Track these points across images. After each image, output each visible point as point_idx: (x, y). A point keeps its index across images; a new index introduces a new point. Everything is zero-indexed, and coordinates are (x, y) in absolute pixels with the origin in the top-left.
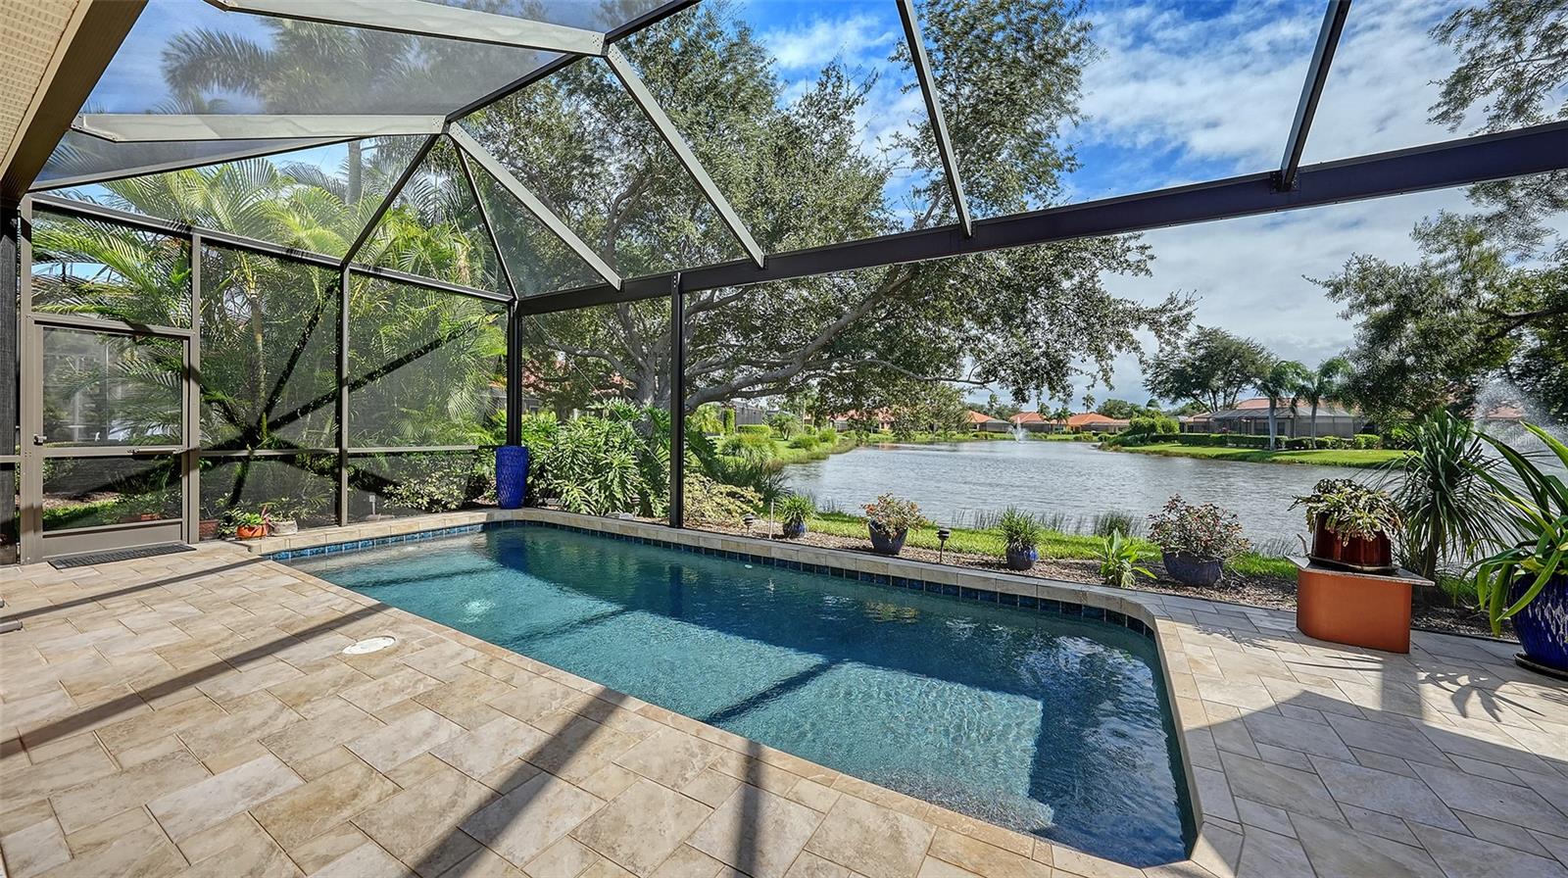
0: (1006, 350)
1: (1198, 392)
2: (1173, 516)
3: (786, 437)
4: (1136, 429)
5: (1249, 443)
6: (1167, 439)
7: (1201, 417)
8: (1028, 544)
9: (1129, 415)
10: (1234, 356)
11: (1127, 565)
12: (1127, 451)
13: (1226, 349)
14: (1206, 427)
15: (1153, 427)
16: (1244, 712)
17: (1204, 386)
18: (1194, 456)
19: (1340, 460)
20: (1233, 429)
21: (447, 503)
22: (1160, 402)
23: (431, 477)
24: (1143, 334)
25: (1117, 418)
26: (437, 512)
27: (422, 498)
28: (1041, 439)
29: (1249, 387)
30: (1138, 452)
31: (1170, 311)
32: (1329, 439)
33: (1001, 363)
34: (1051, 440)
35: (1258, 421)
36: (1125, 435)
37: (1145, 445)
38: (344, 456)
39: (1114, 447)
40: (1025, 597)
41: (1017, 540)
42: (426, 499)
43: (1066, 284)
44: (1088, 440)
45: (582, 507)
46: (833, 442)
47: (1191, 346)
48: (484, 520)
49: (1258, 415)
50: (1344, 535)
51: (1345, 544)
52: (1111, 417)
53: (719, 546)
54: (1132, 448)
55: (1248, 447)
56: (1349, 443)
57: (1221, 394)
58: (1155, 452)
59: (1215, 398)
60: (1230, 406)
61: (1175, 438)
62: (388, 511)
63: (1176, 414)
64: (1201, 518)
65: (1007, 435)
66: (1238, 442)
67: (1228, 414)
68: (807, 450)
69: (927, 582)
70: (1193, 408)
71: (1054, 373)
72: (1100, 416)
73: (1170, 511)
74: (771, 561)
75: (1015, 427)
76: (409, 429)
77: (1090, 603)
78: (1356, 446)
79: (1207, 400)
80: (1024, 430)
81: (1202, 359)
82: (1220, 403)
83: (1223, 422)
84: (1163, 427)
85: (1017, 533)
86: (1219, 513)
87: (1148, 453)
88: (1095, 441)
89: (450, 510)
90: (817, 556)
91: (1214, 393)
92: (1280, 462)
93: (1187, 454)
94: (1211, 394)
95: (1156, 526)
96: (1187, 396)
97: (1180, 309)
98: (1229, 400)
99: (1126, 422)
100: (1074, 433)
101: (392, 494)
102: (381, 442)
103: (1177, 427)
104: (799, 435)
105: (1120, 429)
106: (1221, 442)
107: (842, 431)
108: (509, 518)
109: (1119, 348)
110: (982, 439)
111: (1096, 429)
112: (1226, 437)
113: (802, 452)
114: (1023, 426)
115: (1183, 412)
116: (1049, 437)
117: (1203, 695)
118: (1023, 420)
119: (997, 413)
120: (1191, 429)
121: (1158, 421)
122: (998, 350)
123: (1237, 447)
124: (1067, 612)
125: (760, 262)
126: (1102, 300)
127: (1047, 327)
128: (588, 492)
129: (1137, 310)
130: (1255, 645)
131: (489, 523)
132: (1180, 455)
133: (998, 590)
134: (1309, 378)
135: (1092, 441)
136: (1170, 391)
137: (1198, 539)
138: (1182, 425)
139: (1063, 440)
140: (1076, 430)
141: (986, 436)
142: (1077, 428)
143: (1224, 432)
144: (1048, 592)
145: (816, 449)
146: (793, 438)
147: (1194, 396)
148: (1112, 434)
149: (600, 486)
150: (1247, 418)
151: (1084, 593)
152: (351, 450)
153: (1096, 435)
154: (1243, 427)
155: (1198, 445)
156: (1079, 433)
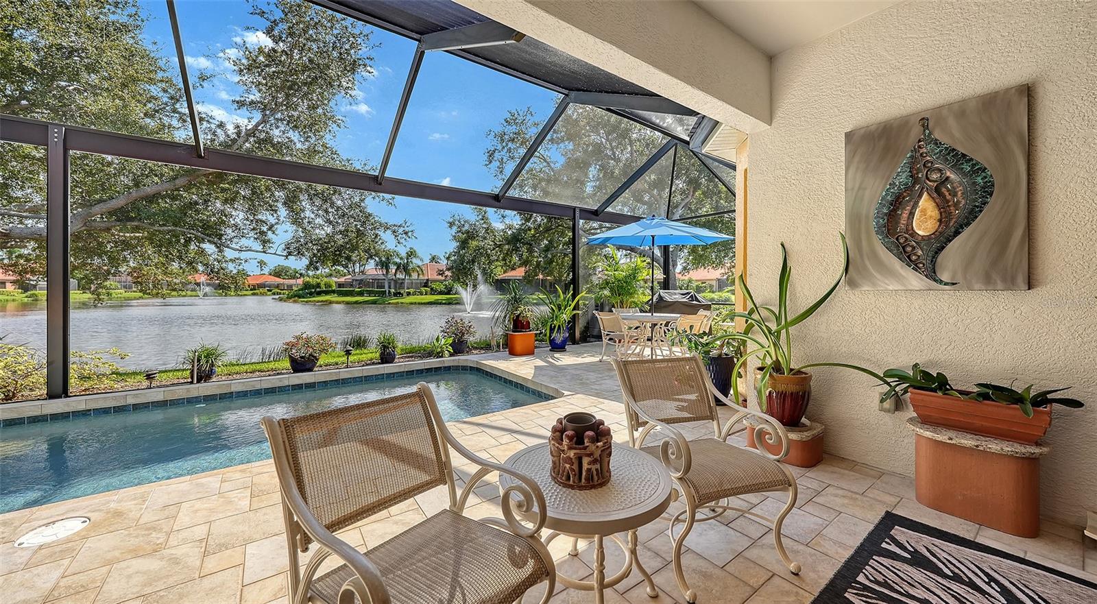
4: (306, 286)
5: (374, 294)
6: (326, 293)
7: (347, 279)
9: (295, 277)
12: (300, 302)
14: (350, 285)
15: (318, 285)
18: (347, 303)
19: (417, 301)
20: (366, 286)
25: (284, 279)
29: (372, 261)
30: (309, 302)
32: (412, 291)
35: (378, 281)
36: (299, 290)
37: (314, 297)
39: (293, 299)
44: (262, 294)
49: (378, 278)
52: (280, 278)
54: (306, 300)
55: (375, 296)
56: (419, 292)
57: (358, 265)
58: (318, 301)
60: (363, 272)
61: (334, 292)
65: (189, 293)
66: (370, 293)
67: (362, 277)
72: (272, 277)
78: (421, 294)
82: (358, 270)
83: (360, 281)
84: (325, 285)
87: (314, 302)
88: (272, 295)
92: (392, 303)
93: (341, 302)
94: (352, 265)
98: (362, 268)
99: (295, 282)
100: (251, 290)
103: (335, 285)
105: (295, 287)
106: (361, 294)
111: (269, 287)
112: (363, 290)
116: (229, 293)
120: (343, 285)
121: (321, 281)
123: (370, 296)
134: (401, 259)
135: (267, 295)
138: (338, 284)
139: (243, 295)
140: (253, 288)
142: (254, 286)
143: (361, 287)
150: (372, 280)
153: (270, 291)
154: (371, 285)
155: (348, 296)
156: (255, 290)
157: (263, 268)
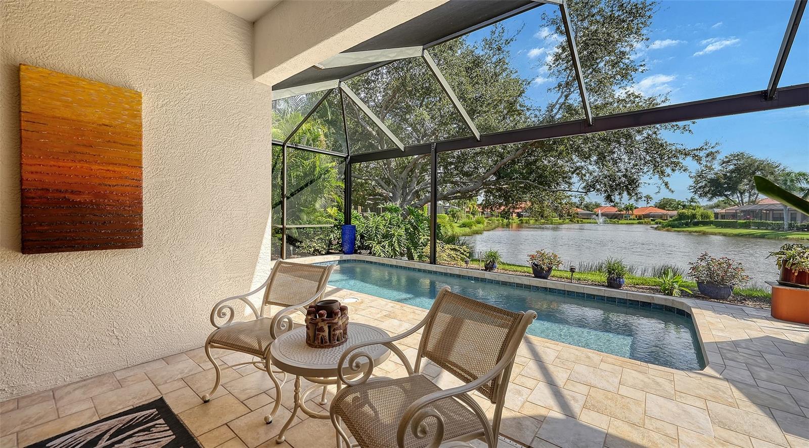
0: (600, 174)
1: (729, 193)
2: (704, 264)
3: (456, 221)
4: (681, 217)
5: (766, 226)
6: (705, 224)
7: (731, 209)
8: (620, 276)
9: (677, 208)
10: (758, 169)
11: (676, 286)
12: (675, 231)
13: (750, 165)
14: (734, 216)
15: (694, 216)
16: (733, 339)
17: (733, 188)
18: (724, 235)
20: (756, 217)
21: (321, 251)
22: (700, 200)
23: (314, 239)
24: (689, 162)
25: (668, 210)
26: (317, 255)
27: (311, 248)
28: (614, 223)
30: (683, 231)
31: (706, 149)
33: (597, 181)
34: (621, 224)
35: (774, 212)
36: (674, 221)
37: (690, 227)
38: (285, 229)
39: (666, 228)
40: (620, 299)
41: (613, 273)
42: (313, 249)
43: (638, 138)
44: (647, 223)
45: (381, 254)
46: (483, 224)
47: (723, 163)
48: (339, 259)
49: (775, 208)
50: (795, 270)
51: (796, 274)
52: (665, 209)
53: (457, 273)
54: (679, 229)
55: (766, 229)
57: (747, 194)
58: (696, 232)
59: (741, 197)
60: (754, 202)
61: (711, 223)
62: (298, 254)
63: (712, 207)
64: (720, 264)
65: (591, 221)
66: (759, 226)
67: (751, 208)
68: (470, 228)
69: (567, 291)
70: (725, 203)
71: (630, 186)
72: (656, 209)
73: (701, 261)
74: (484, 280)
75: (597, 215)
76: (305, 217)
77: (656, 302)
79: (736, 198)
80: (604, 217)
81: (732, 172)
82: (746, 200)
83: (747, 213)
84: (702, 215)
85: (613, 270)
86: (731, 262)
87: (690, 232)
88: (653, 224)
89: (323, 255)
90: (509, 278)
91: (741, 194)
93: (719, 234)
94: (739, 194)
95: (693, 269)
96: (721, 195)
97: (712, 147)
98: (753, 198)
99: (675, 213)
100: (638, 219)
101: (299, 247)
102: (293, 223)
103: (713, 216)
104: (464, 220)
105: (671, 217)
106: (746, 226)
107: (487, 218)
108: (349, 258)
109: (673, 170)
110: (575, 223)
111: (653, 217)
112: (750, 223)
113: (467, 230)
114: (603, 215)
115: (717, 206)
116: (620, 222)
117: (714, 333)
118: (602, 212)
119: (585, 207)
120: (723, 217)
121: (698, 212)
122: (596, 174)
123: (758, 229)
124: (643, 306)
125: (478, 138)
126: (662, 145)
127: (626, 160)
128: (384, 247)
129: (684, 149)
130: (745, 320)
131: (341, 261)
132: (715, 234)
133: (606, 295)
135: (650, 224)
136: (708, 193)
137: (718, 275)
138: (716, 215)
139: (630, 224)
140: (640, 218)
141: (578, 221)
142: (640, 216)
143: (748, 219)
144: (633, 296)
145: (474, 228)
146: (461, 222)
147: (726, 196)
148: (665, 220)
149: (389, 245)
150: (766, 210)
151: (653, 297)
152: (288, 226)
153: (654, 220)
154: (764, 216)
155: (729, 227)
156: (641, 219)
157: (649, 201)
